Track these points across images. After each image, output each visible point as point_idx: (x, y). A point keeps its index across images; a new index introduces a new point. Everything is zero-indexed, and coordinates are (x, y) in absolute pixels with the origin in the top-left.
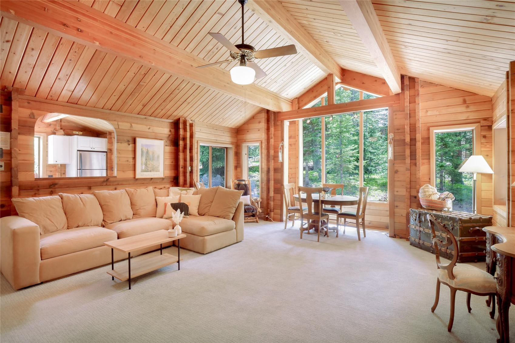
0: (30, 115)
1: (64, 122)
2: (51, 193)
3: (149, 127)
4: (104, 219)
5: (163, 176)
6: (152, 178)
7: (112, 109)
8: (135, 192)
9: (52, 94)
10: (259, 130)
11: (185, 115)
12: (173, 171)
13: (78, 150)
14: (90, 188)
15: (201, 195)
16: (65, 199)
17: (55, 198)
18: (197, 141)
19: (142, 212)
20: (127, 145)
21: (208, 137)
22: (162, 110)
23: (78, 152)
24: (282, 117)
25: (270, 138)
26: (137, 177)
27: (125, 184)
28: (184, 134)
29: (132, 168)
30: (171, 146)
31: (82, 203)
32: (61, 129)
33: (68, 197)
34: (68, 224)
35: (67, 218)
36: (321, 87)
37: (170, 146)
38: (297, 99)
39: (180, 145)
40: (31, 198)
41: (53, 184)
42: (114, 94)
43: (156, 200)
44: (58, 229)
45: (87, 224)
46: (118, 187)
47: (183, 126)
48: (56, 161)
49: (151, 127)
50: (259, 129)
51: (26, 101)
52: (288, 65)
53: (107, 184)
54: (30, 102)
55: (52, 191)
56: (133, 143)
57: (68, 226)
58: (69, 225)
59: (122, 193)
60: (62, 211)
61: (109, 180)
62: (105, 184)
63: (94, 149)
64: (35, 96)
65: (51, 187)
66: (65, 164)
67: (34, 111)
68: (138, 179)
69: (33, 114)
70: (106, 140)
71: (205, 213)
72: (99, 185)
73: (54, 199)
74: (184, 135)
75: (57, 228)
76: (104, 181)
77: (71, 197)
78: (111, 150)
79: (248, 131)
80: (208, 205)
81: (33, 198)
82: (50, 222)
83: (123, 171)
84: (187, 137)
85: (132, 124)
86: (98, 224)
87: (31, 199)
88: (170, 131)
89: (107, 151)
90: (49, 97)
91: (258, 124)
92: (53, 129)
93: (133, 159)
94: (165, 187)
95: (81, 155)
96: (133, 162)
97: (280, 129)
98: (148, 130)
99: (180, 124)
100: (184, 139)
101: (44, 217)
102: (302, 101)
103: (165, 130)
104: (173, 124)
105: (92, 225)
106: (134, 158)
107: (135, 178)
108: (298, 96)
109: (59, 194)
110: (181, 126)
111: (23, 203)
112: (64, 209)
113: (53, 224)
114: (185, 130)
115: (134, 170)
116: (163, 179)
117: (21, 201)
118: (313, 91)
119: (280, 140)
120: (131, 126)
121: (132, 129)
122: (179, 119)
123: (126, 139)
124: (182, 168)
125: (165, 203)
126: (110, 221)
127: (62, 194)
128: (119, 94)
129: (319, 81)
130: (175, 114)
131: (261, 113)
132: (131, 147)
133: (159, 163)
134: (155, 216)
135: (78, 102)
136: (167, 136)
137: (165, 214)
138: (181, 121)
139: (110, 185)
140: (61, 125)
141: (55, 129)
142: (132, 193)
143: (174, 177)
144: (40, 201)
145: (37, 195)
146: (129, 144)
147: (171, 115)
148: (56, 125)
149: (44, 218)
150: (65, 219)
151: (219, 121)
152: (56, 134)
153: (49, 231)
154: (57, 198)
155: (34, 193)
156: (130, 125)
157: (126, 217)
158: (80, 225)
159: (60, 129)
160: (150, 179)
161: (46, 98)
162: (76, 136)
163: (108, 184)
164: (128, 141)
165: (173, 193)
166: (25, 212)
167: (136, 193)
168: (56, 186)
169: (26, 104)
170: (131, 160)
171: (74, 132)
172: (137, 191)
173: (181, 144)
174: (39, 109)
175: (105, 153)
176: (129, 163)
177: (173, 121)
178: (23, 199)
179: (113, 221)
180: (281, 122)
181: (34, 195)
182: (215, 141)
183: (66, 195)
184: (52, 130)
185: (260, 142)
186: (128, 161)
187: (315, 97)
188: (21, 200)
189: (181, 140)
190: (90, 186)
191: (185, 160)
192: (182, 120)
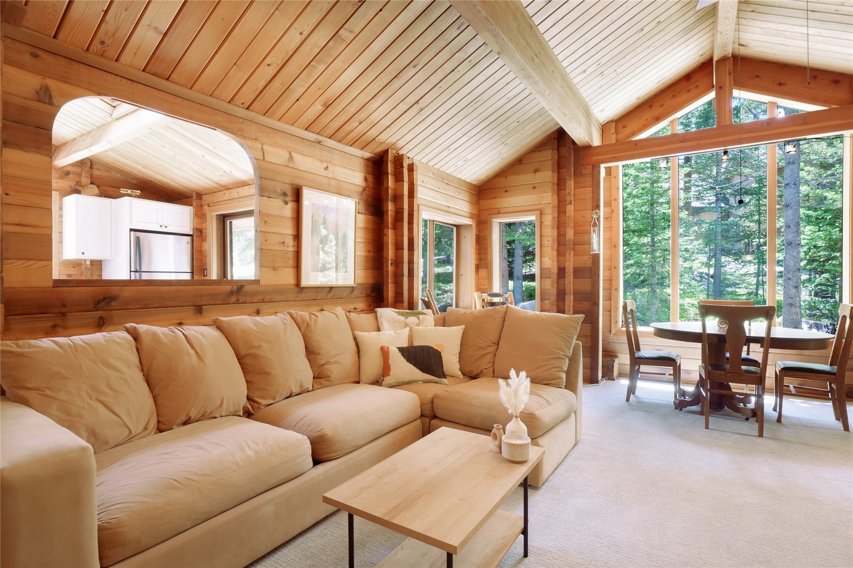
0: (37, 93)
1: (98, 169)
2: (100, 325)
3: (325, 165)
4: (251, 395)
5: (353, 283)
6: (331, 288)
7: (251, 108)
8: (312, 320)
9: (106, 34)
10: (534, 188)
11: (401, 143)
12: (370, 271)
13: (131, 230)
14: (199, 310)
15: (463, 327)
16: (146, 340)
17: (119, 338)
18: (418, 205)
19: (334, 371)
20: (282, 204)
21: (435, 199)
22: (360, 123)
23: (132, 232)
24: (594, 158)
25: (567, 203)
26: (304, 283)
27: (276, 300)
28: (395, 186)
29: (291, 262)
30: (367, 213)
31: (192, 352)
32: (92, 183)
33: (154, 335)
34: (158, 415)
35: (154, 397)
36: (674, 96)
37: (365, 214)
38: (614, 124)
39: (387, 211)
40: (44, 340)
41: (104, 299)
42: (267, 61)
43: (355, 338)
44: (134, 434)
45: (211, 412)
46: (264, 307)
47: (393, 170)
48: (83, 253)
49: (330, 165)
50: (535, 185)
51: (28, 48)
52: (646, 29)
53: (238, 300)
54: (38, 52)
55: (101, 318)
56: (294, 199)
57: (159, 422)
58: (161, 419)
59: (284, 323)
60: (139, 377)
61: (244, 290)
62: (233, 299)
63: (166, 227)
64: (55, 37)
65: (102, 304)
66: (101, 261)
67: (51, 83)
68: (304, 288)
69: (46, 89)
70: (190, 209)
71: (482, 371)
72: (221, 303)
73: (115, 341)
74: (395, 190)
75: (130, 432)
76: (231, 293)
77: (162, 336)
78: (201, 232)
79: (506, 191)
80: (486, 352)
81: (52, 341)
82: (109, 413)
83: (274, 269)
84: (404, 194)
85: (293, 154)
86: (236, 411)
87: (46, 343)
88: (366, 179)
89: (192, 234)
90: (96, 46)
91: (533, 174)
92: (73, 184)
93: (294, 240)
94: (355, 309)
95: (138, 241)
96: (294, 246)
97: (590, 184)
98: (323, 173)
99: (389, 162)
100: (397, 198)
101: (91, 399)
102: (624, 127)
103: (356, 177)
104: (370, 164)
105: (223, 414)
106: (297, 237)
107: (298, 284)
108: (615, 118)
109: (128, 325)
110: (390, 168)
111: (22, 355)
112: (145, 369)
113: (119, 419)
114: (399, 178)
115: (296, 265)
116: (352, 289)
117: (15, 349)
118: (651, 106)
119: (589, 205)
120: (291, 158)
121: (291, 166)
122: (386, 152)
123: (279, 188)
124: (392, 264)
125: (382, 348)
126: (264, 398)
127: (135, 327)
128: (279, 62)
129: (670, 82)
130: (382, 137)
131: (540, 151)
132: (288, 210)
133: (347, 251)
134: (358, 380)
135: (173, 76)
136: (361, 189)
137: (389, 375)
138: (390, 157)
139: (246, 303)
140: (91, 176)
141: (78, 183)
142: (308, 322)
143: (373, 284)
144: (75, 347)
145: (60, 330)
146: (286, 203)
147: (374, 139)
148: (80, 175)
149: (89, 401)
150: (150, 402)
151: (456, 165)
152: (82, 193)
153: (106, 443)
154: (122, 339)
155: (50, 324)
156: (287, 155)
157: (301, 386)
158: (192, 418)
159: (89, 183)
160: (329, 289)
161: (87, 49)
162: (126, 198)
163: (241, 301)
164: (285, 194)
165: (388, 321)
166: (28, 385)
167: (316, 321)
168: (113, 303)
169: (27, 58)
170: (290, 242)
171: (123, 191)
172: (317, 316)
173: (389, 209)
174: (65, 80)
175: (189, 237)
176: (285, 248)
177: (372, 155)
178: (20, 342)
179: (274, 398)
180: (593, 168)
181: (52, 331)
182: (446, 208)
183: (147, 331)
184: (73, 186)
185: (539, 211)
186: (284, 243)
187: (658, 119)
188: (14, 346)
189: (390, 201)
190: (198, 304)
191: (398, 247)
192: (392, 153)
